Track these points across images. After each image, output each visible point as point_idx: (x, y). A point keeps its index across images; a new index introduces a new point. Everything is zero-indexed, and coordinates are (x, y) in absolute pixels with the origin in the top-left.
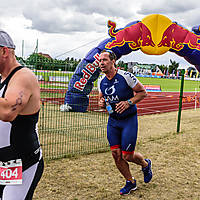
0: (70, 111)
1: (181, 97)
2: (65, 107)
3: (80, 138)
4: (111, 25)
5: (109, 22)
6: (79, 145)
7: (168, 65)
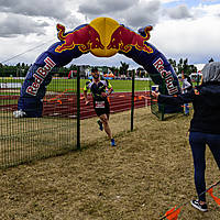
0: (24, 116)
2: (19, 113)
3: (37, 143)
4: (60, 28)
5: (58, 25)
6: (35, 150)
7: (119, 66)
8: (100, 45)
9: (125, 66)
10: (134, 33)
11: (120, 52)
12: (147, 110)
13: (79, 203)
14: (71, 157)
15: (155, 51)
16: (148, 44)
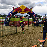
0: (5, 26)
1: (29, 22)
2: (4, 25)
3: (8, 32)
7: (26, 16)
8: (22, 11)
9: (27, 16)
10: (29, 9)
11: (26, 13)
12: (31, 25)
13: (17, 45)
14: (15, 35)
15: (33, 13)
16: (32, 11)
